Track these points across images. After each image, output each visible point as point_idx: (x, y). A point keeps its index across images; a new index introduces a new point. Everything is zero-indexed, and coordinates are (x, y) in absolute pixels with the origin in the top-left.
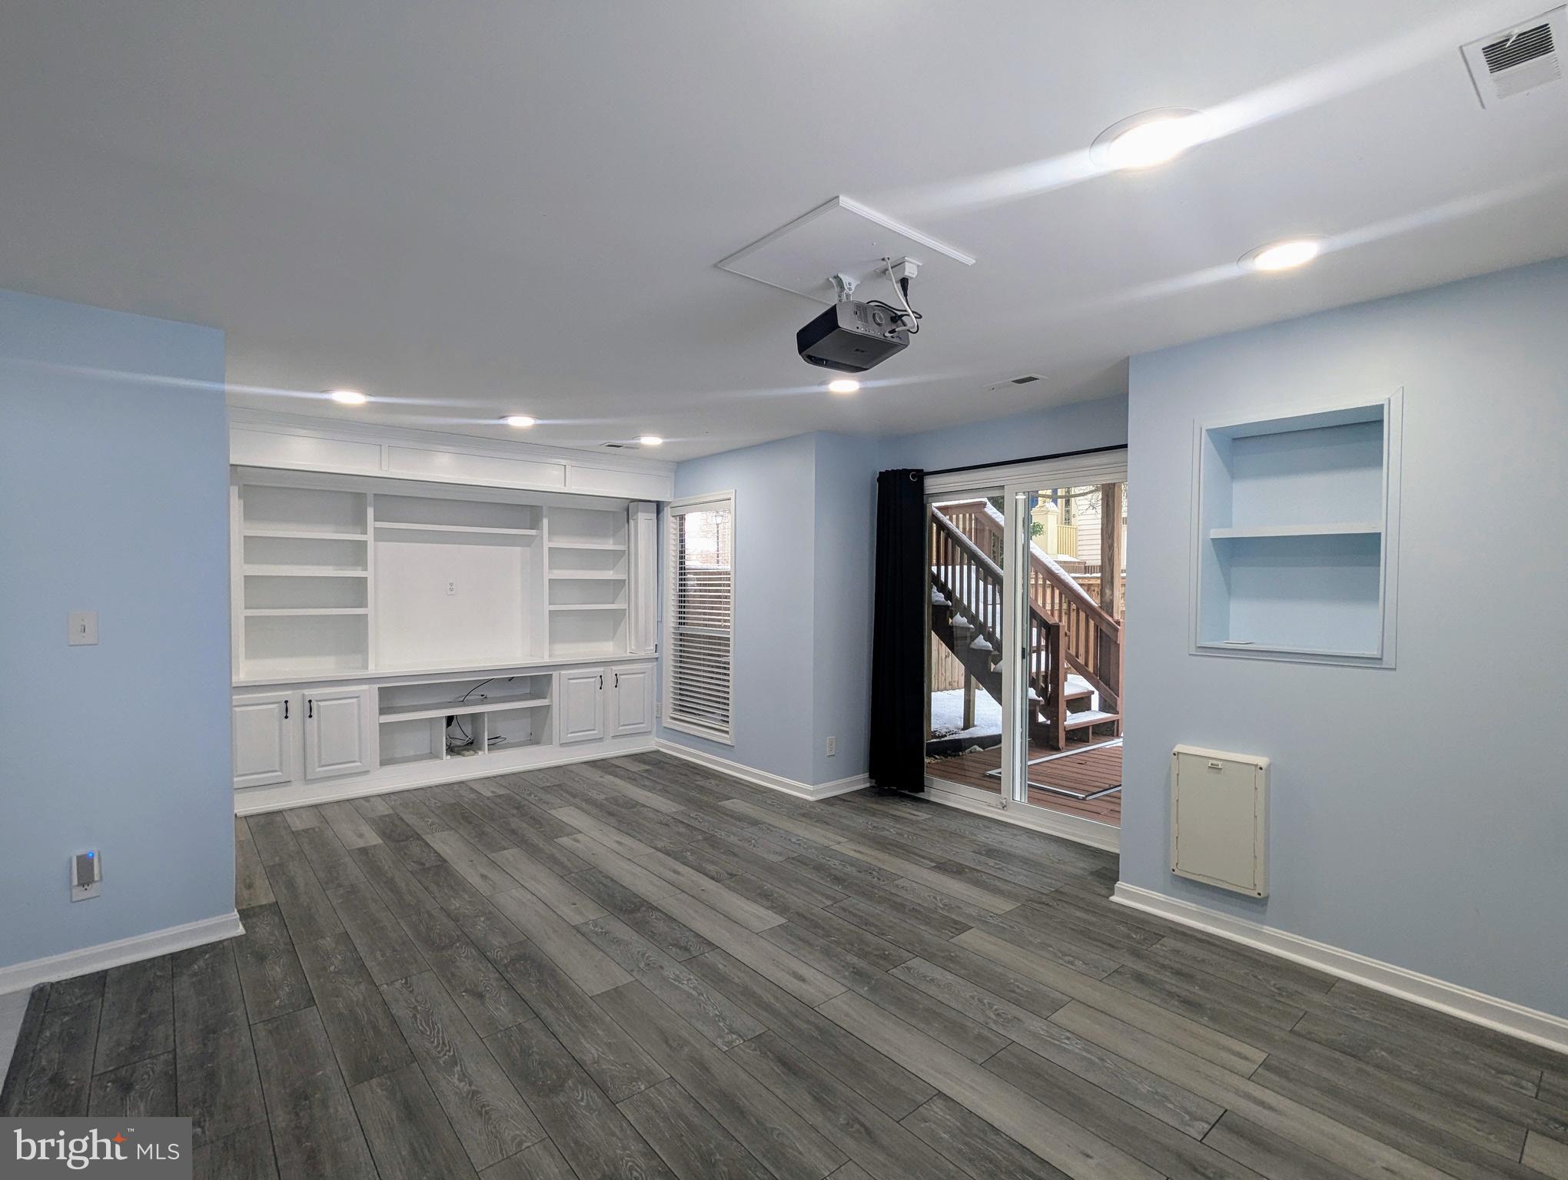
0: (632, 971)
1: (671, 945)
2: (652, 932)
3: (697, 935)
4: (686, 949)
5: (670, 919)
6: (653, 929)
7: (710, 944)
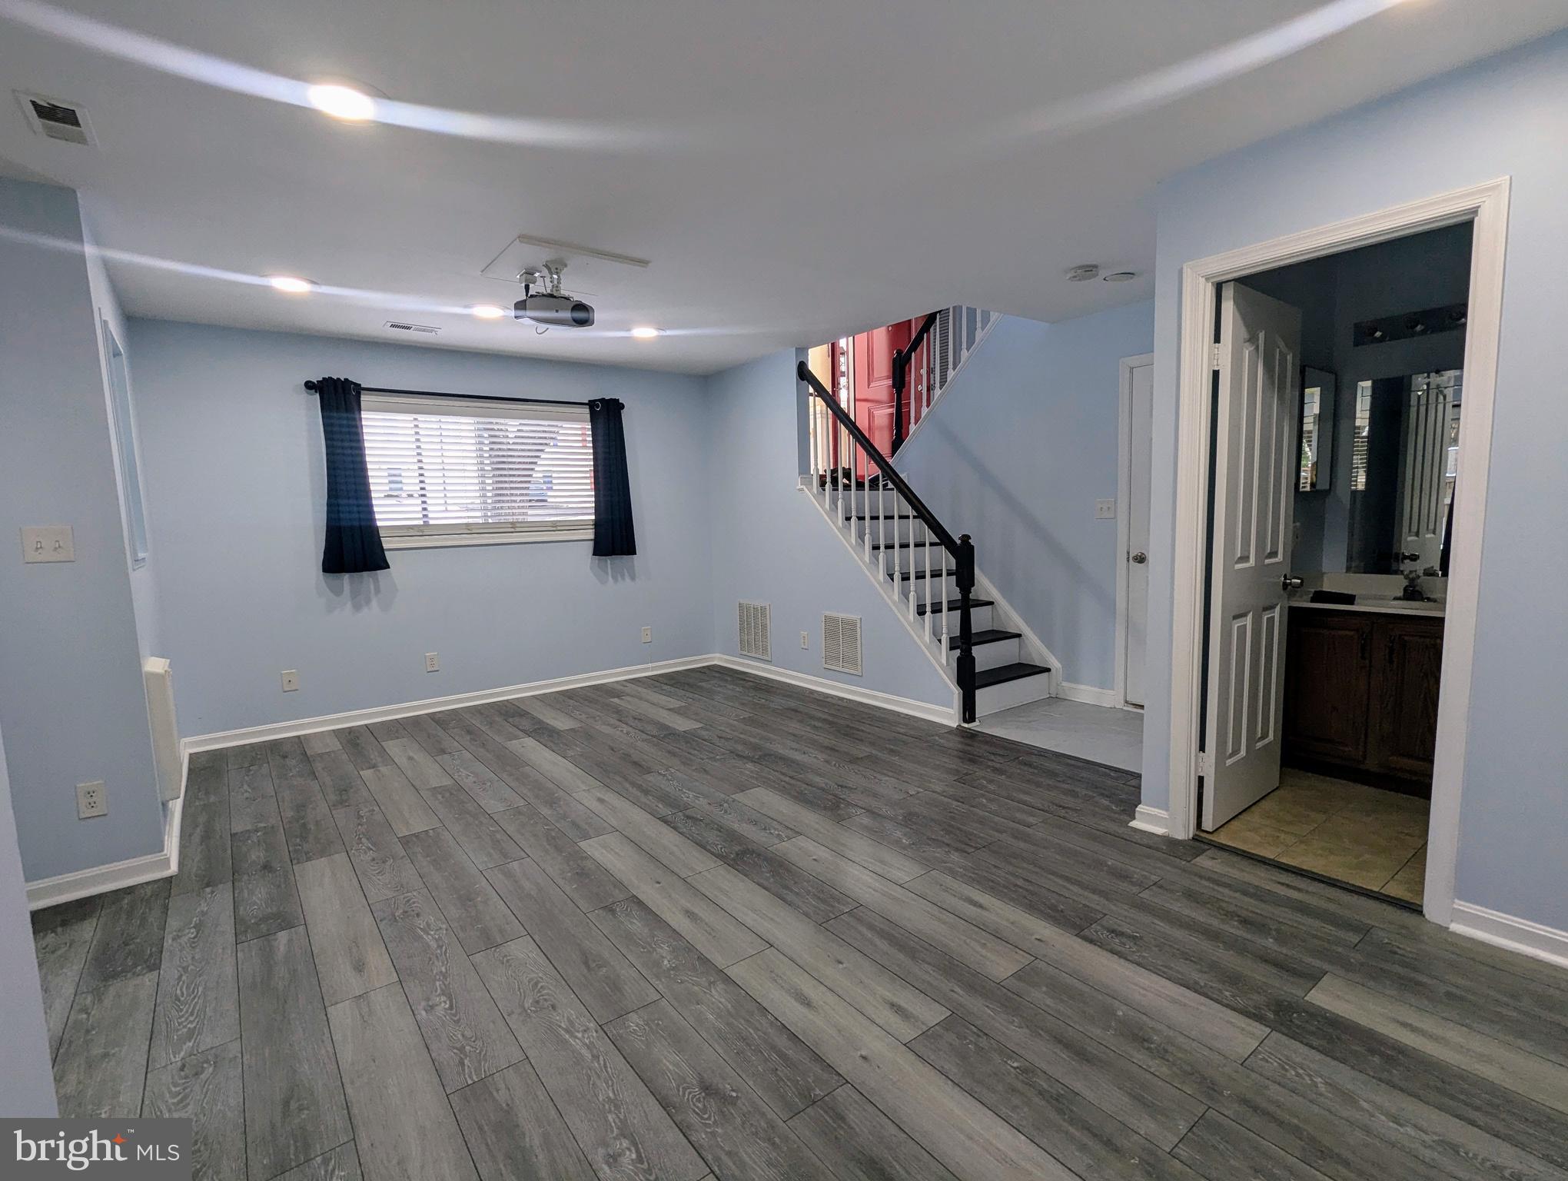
0: (733, 801)
1: (701, 820)
2: (720, 832)
3: (675, 828)
4: (688, 817)
5: (702, 845)
6: (719, 834)
7: (666, 822)
